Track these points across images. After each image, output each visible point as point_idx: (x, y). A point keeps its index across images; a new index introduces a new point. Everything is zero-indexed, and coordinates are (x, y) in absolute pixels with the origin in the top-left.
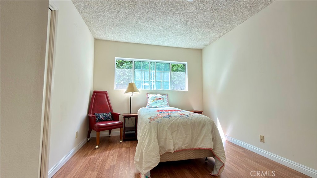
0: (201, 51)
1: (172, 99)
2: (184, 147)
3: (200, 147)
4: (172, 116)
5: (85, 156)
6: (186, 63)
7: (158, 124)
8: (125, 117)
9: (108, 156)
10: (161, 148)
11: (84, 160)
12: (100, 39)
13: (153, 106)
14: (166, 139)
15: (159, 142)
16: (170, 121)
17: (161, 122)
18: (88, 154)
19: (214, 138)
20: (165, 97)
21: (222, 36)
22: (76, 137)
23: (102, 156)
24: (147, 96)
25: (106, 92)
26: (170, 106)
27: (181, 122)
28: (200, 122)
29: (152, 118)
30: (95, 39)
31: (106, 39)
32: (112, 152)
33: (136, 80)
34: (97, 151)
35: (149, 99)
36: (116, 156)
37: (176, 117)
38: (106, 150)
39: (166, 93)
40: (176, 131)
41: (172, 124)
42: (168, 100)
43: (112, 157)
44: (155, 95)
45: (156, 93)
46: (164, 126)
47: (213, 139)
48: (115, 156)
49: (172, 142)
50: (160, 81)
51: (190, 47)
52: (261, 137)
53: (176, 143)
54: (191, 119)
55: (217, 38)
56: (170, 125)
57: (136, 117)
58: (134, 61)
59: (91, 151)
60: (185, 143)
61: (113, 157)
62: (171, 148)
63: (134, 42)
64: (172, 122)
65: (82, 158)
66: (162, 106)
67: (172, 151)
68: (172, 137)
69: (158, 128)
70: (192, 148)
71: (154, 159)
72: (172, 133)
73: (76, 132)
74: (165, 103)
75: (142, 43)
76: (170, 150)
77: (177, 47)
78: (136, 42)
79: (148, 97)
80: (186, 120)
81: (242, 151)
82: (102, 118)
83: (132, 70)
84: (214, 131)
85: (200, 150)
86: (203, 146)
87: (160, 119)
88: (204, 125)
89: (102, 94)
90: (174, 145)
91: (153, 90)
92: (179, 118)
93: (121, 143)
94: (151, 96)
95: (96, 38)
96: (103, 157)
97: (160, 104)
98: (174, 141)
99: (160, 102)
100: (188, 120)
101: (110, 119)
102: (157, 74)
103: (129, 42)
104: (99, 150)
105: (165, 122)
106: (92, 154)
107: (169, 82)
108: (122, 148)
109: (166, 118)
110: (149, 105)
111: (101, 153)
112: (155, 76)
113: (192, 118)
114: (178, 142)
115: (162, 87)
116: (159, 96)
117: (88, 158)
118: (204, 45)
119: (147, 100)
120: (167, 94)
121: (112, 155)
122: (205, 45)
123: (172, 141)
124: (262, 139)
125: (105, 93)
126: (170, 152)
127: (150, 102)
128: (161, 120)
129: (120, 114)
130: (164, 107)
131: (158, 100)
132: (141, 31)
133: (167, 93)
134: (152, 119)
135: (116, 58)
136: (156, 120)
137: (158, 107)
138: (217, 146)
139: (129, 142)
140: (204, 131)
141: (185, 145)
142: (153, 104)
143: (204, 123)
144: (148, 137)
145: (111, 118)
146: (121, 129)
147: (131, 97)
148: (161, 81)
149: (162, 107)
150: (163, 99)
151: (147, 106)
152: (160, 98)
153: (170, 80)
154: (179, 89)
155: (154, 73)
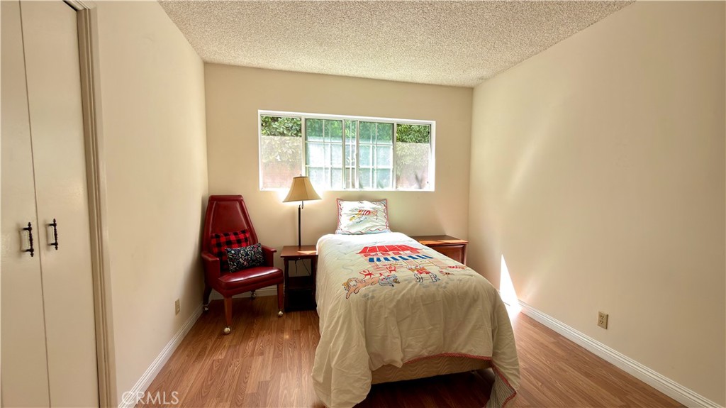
0: (468, 92)
1: (398, 212)
2: (425, 353)
3: (464, 351)
4: (399, 279)
5: (199, 355)
6: (434, 123)
7: (366, 303)
8: (287, 259)
9: (252, 355)
10: (373, 356)
11: (198, 366)
12: (216, 62)
13: (353, 231)
14: (384, 338)
15: (368, 346)
16: (394, 295)
17: (373, 297)
18: (204, 349)
19: (495, 329)
20: (380, 207)
21: (529, 57)
22: (177, 312)
23: (237, 357)
24: (339, 205)
25: (240, 196)
26: (393, 229)
27: (422, 296)
28: (466, 294)
29: (352, 283)
30: (206, 64)
31: (233, 62)
32: (259, 344)
33: (312, 164)
34: (227, 341)
35: (343, 212)
36: (271, 358)
37: (409, 282)
38: (246, 337)
39: (383, 197)
40: (408, 317)
41: (399, 301)
42: (387, 214)
43: (260, 359)
44: (356, 205)
45: (360, 198)
46: (381, 307)
47: (493, 331)
48: (267, 354)
49: (399, 343)
50: (368, 167)
51: (445, 83)
52: (601, 316)
53: (409, 346)
54: (445, 287)
55: (515, 63)
56: (394, 303)
57: (314, 259)
58: (306, 119)
59: (213, 339)
61: (264, 360)
62: (398, 358)
63: (304, 70)
64: (399, 297)
65: (194, 362)
66: (373, 229)
67: (399, 365)
68: (400, 332)
69: (366, 310)
70: (443, 352)
72: (399, 323)
73: (176, 299)
74: (381, 221)
75: (323, 72)
76: (394, 361)
77: (411, 83)
78: (309, 71)
79: (339, 209)
80: (433, 288)
81: (553, 343)
83: (301, 140)
84: (495, 315)
85: (463, 358)
86: (471, 351)
87: (372, 287)
88: (475, 300)
89: (229, 203)
90: (403, 351)
91: (351, 189)
92: (415, 285)
93: (280, 317)
94: (347, 206)
95: (207, 60)
96: (241, 359)
97: (368, 225)
98: (404, 341)
99: (369, 222)
100: (437, 289)
102: (362, 152)
103: (292, 70)
104: (230, 337)
105: (382, 297)
106: (215, 349)
107: (389, 169)
108: (283, 333)
109: (385, 284)
110: (341, 227)
111: (235, 346)
112: (358, 155)
113: (447, 283)
114: (413, 343)
115: (373, 183)
116: (367, 205)
117: (207, 363)
118: (480, 79)
119: (338, 215)
120: (385, 199)
121: (262, 354)
122: (482, 78)
123: (398, 341)
124: (604, 321)
125: (238, 199)
126: (394, 366)
127: (345, 222)
128: (373, 291)
129: (275, 251)
130: (379, 231)
131: (364, 217)
132: (321, 45)
133: (385, 197)
134: (352, 289)
135: (260, 112)
136: (363, 290)
137: (362, 233)
138: (502, 350)
139: (299, 313)
140: (474, 316)
141: (429, 349)
142: (352, 225)
143: (473, 297)
144: (343, 335)
146: (280, 286)
147: (299, 209)
148: (371, 167)
149: (372, 233)
150: (375, 212)
151: (337, 231)
152: (369, 212)
153: (392, 166)
154: (413, 186)
155: (355, 147)
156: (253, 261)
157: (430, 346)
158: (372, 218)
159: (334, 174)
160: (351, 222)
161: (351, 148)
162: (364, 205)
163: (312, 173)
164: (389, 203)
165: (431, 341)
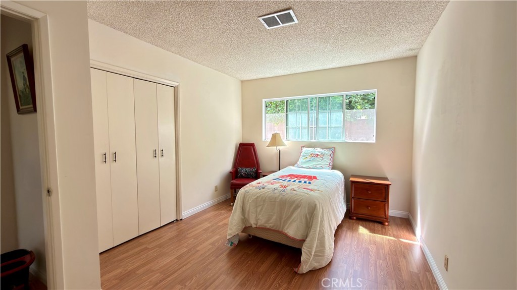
1: (343, 158)
2: (268, 226)
6: (375, 91)
13: (304, 166)
14: (249, 212)
20: (328, 152)
22: (216, 190)
24: (301, 150)
25: (253, 143)
33: (290, 125)
35: (302, 154)
37: (268, 190)
39: (332, 146)
40: (261, 205)
42: (332, 158)
44: (311, 150)
50: (325, 126)
52: (445, 259)
53: (260, 219)
58: (287, 101)
60: (270, 222)
62: (252, 222)
64: (258, 195)
66: (318, 166)
68: (257, 211)
70: (280, 230)
71: (234, 227)
72: (257, 207)
73: (216, 185)
74: (327, 161)
79: (301, 152)
82: (244, 175)
83: (284, 114)
88: (297, 207)
89: (248, 146)
90: (256, 221)
91: (313, 141)
94: (305, 149)
95: (243, 79)
97: (314, 163)
99: (315, 161)
101: (252, 176)
102: (320, 115)
107: (340, 127)
110: (298, 163)
112: (317, 119)
115: (328, 136)
116: (318, 150)
119: (299, 155)
120: (334, 148)
123: (254, 215)
124: (446, 263)
125: (252, 145)
127: (301, 160)
129: (261, 172)
130: (322, 168)
131: (313, 158)
133: (334, 146)
135: (264, 100)
137: (310, 168)
141: (270, 225)
142: (305, 163)
145: (254, 175)
147: (280, 151)
148: (327, 126)
149: (316, 168)
150: (323, 155)
151: (296, 165)
152: (318, 155)
153: (342, 125)
154: (360, 139)
155: (316, 114)
156: (248, 175)
157: (270, 223)
158: (319, 159)
159: (302, 131)
160: (304, 160)
161: (313, 115)
162: (316, 151)
163: (290, 131)
164: (336, 150)
165: (271, 221)
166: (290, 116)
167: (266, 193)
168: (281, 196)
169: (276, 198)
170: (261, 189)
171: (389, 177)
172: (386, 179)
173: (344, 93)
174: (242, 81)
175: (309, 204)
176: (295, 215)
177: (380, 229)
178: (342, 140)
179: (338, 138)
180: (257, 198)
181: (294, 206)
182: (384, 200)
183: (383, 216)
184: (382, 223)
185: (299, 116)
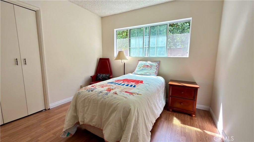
2: (92, 124)
13: (139, 73)
24: (138, 63)
25: (109, 59)
33: (132, 47)
35: (138, 65)
39: (158, 60)
40: (87, 106)
42: (158, 68)
44: (144, 62)
50: (154, 46)
56: (84, 98)
58: (130, 30)
82: (101, 79)
89: (105, 60)
90: (84, 119)
91: (146, 56)
94: (140, 62)
97: (145, 71)
98: (84, 115)
99: (146, 70)
102: (151, 39)
107: (164, 47)
109: (88, 90)
110: (135, 71)
112: (149, 42)
116: (149, 63)
120: (160, 61)
123: (82, 114)
127: (137, 69)
130: (150, 75)
131: (145, 68)
135: (115, 30)
137: (143, 75)
147: (124, 63)
148: (156, 46)
149: (147, 75)
150: (151, 66)
151: (133, 73)
152: (148, 66)
153: (166, 45)
154: (178, 55)
155: (148, 38)
158: (149, 69)
159: (140, 50)
160: (139, 70)
161: (146, 38)
162: (147, 63)
163: (132, 50)
164: (161, 63)
165: (94, 120)
166: (132, 40)
167: (92, 95)
168: (103, 99)
169: (98, 100)
170: (90, 92)
171: (197, 82)
172: (194, 83)
173: (168, 22)
174: (102, 18)
175: (124, 109)
176: (111, 118)
177: (189, 120)
178: (165, 56)
179: (162, 55)
180: (84, 100)
181: (111, 109)
182: (193, 99)
183: (191, 110)
184: (191, 115)
185: (137, 40)
